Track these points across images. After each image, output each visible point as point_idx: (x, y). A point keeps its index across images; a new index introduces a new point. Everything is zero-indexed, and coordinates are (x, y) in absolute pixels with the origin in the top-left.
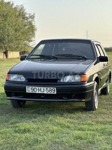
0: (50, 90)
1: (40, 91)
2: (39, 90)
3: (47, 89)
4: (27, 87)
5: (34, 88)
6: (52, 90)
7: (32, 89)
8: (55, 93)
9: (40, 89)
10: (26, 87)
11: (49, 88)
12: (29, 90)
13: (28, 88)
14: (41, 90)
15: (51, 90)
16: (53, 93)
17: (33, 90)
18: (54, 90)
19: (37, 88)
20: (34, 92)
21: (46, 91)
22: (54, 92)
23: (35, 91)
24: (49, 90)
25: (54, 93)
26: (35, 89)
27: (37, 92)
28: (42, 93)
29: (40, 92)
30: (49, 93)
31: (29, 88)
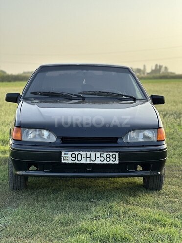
0: (107, 158)
1: (88, 159)
2: (86, 157)
4: (63, 153)
5: (77, 153)
6: (111, 157)
7: (74, 156)
8: (117, 162)
9: (88, 156)
10: (61, 152)
11: (106, 154)
12: (68, 157)
13: (65, 154)
14: (90, 157)
15: (109, 158)
16: (113, 163)
18: (114, 156)
19: (83, 154)
20: (76, 161)
22: (114, 160)
23: (79, 159)
24: (105, 158)
25: (115, 162)
26: (79, 156)
27: (83, 161)
28: (91, 162)
29: (88, 162)
30: (105, 162)
31: (68, 154)
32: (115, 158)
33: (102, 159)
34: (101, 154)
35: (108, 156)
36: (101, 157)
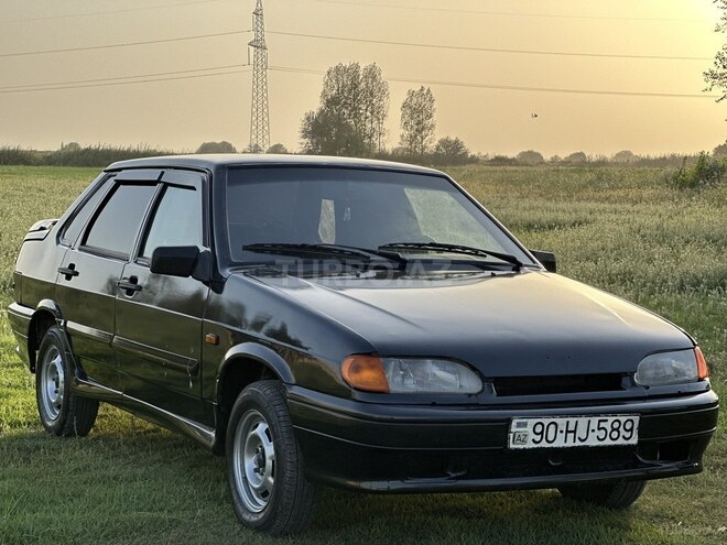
0: (613, 430)
1: (571, 436)
2: (567, 432)
3: (602, 425)
4: (514, 423)
5: (546, 421)
6: (621, 429)
7: (539, 429)
8: (634, 441)
9: (571, 428)
10: (509, 421)
11: (611, 419)
12: (526, 433)
13: (519, 425)
14: (574, 432)
15: (617, 430)
16: (626, 442)
17: (542, 433)
18: (628, 426)
19: (561, 422)
20: (544, 444)
21: (597, 433)
22: (628, 435)
23: (551, 438)
24: (609, 430)
25: (630, 442)
26: (552, 427)
27: (559, 443)
28: (578, 443)
29: (570, 444)
30: (608, 442)
31: (525, 425)
32: (631, 430)
33: (602, 434)
34: (600, 421)
35: (616, 425)
36: (599, 429)
